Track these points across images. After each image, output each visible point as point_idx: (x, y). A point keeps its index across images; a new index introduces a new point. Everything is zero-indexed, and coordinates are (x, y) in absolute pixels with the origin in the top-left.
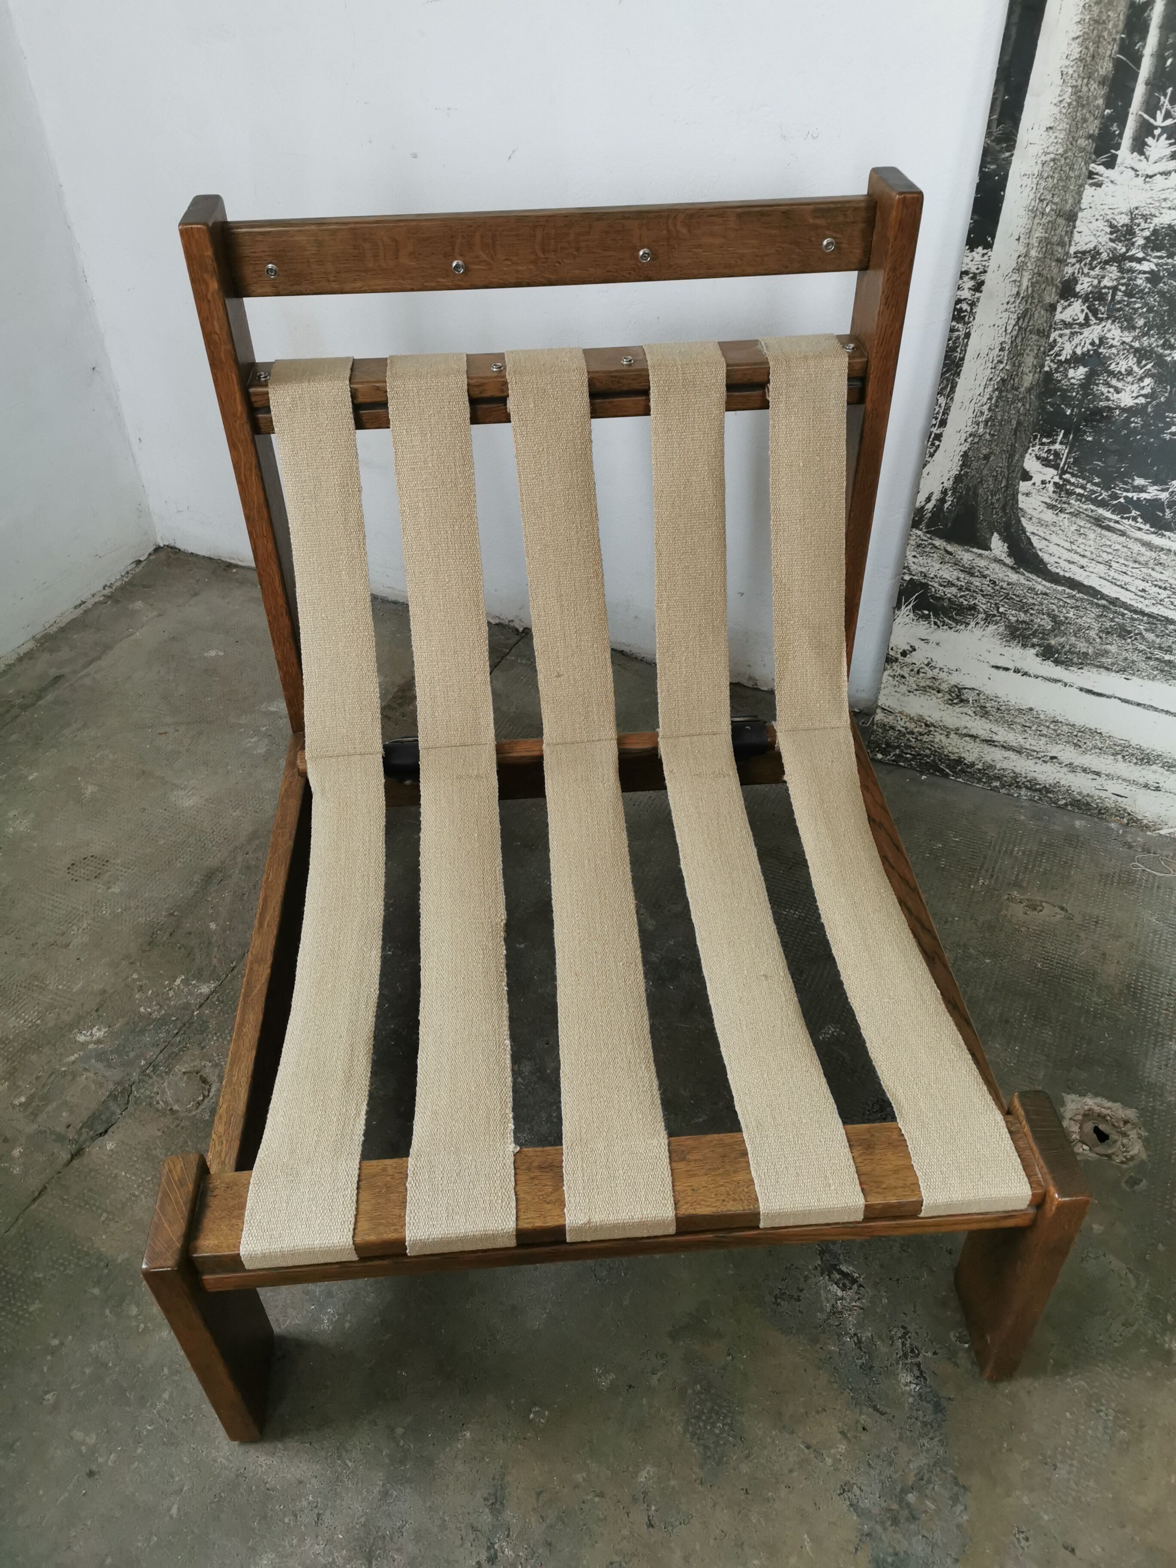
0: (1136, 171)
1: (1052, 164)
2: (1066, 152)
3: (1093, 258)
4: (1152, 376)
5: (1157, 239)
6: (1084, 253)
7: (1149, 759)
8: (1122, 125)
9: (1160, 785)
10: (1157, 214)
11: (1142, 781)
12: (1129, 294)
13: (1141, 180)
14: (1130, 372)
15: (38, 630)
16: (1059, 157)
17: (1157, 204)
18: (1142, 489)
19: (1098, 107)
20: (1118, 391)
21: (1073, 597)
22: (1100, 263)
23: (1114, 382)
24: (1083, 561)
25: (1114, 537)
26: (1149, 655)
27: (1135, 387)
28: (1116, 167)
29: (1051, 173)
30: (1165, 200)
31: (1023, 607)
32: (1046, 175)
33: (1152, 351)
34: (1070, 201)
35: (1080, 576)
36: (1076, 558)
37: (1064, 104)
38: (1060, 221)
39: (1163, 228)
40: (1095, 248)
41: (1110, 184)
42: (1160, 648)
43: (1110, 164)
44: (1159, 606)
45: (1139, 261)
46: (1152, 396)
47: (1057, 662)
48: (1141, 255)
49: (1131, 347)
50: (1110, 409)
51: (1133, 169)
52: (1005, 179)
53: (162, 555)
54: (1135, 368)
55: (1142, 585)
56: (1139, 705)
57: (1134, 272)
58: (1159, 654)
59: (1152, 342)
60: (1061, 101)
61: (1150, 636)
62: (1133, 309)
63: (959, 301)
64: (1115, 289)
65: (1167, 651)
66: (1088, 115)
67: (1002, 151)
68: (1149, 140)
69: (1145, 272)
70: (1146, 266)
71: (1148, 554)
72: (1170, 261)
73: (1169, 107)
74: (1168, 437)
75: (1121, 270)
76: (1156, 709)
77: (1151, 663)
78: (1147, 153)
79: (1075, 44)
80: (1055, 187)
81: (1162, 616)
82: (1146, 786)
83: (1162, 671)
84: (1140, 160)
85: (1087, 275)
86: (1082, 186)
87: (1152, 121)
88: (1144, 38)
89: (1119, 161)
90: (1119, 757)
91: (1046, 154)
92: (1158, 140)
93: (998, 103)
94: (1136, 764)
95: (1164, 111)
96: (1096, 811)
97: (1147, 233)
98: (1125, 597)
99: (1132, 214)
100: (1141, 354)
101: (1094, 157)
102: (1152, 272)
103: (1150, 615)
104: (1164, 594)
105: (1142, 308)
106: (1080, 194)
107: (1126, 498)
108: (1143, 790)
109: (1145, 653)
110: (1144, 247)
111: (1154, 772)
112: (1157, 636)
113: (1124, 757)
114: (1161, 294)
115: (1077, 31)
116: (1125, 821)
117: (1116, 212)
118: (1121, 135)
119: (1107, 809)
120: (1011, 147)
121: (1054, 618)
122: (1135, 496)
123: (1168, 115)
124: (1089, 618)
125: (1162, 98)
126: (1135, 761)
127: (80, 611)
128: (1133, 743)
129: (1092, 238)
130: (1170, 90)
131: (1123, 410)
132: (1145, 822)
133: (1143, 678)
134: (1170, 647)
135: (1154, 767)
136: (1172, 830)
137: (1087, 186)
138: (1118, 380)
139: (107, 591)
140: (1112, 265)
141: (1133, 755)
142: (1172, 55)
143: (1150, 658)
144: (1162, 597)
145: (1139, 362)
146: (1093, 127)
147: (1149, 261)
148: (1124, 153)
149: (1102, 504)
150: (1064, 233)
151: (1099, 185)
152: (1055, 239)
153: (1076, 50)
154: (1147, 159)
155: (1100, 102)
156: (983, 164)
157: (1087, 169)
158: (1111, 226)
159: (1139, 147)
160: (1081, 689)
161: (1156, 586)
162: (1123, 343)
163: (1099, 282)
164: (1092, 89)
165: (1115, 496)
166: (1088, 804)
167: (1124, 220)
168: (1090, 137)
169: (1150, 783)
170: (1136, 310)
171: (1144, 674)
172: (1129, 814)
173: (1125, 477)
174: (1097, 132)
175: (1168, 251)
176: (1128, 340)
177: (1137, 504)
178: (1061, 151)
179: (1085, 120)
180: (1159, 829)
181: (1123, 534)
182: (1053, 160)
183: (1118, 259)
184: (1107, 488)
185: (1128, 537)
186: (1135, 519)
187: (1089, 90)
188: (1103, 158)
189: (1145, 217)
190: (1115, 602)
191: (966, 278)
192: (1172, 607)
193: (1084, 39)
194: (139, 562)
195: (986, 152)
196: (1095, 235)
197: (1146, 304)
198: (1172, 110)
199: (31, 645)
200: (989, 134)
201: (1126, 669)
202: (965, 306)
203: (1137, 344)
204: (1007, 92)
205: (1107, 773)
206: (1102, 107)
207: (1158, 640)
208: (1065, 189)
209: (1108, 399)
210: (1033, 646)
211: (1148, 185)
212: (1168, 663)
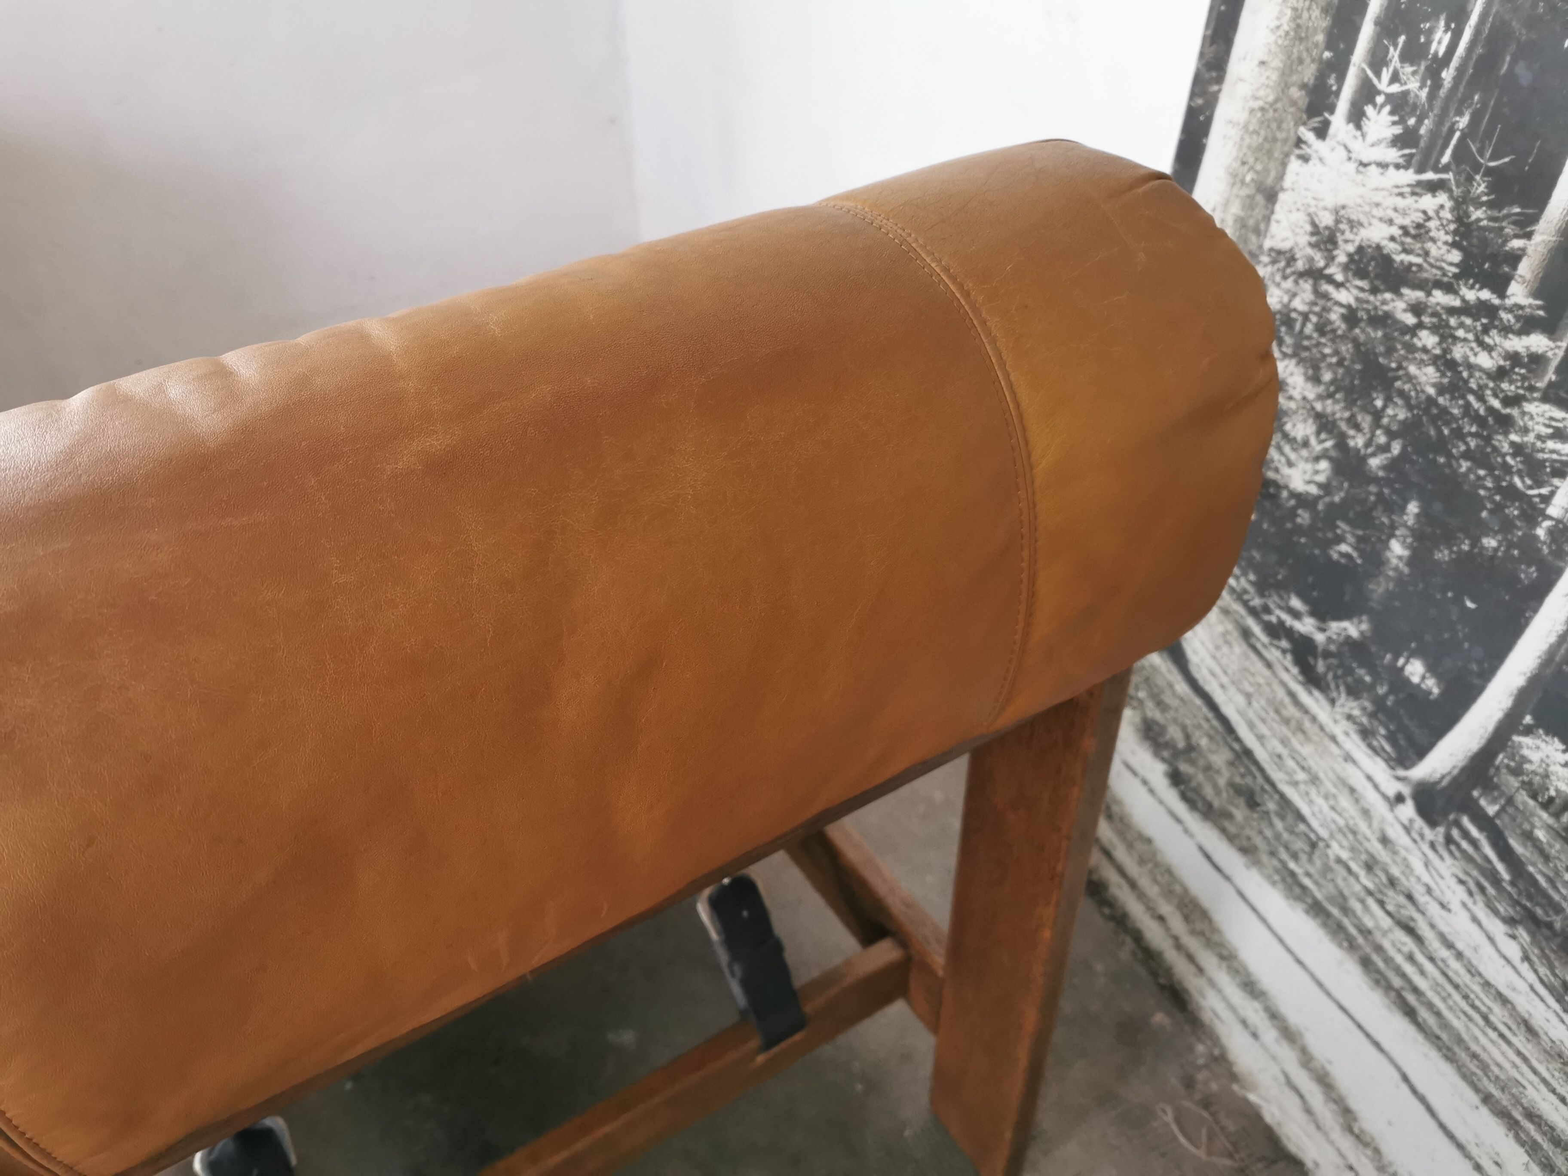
0: (1349, 151)
1: (1259, 114)
2: (1276, 100)
3: (1288, 265)
4: (1330, 459)
5: (1360, 261)
6: (1279, 252)
7: (1253, 989)
8: (1341, 80)
10: (1366, 224)
11: (1242, 1012)
12: (1321, 329)
13: (1352, 166)
14: (1306, 444)
16: (1267, 106)
17: (1367, 208)
18: (1296, 615)
19: (1316, 45)
20: (1290, 464)
21: (1208, 720)
22: (1293, 273)
23: (1287, 449)
24: (1225, 680)
25: (1259, 666)
26: (1274, 849)
27: (1309, 467)
28: (1328, 139)
29: (1257, 128)
30: (1377, 205)
31: (1161, 704)
32: (1251, 128)
33: (1334, 423)
34: (1273, 174)
35: (1219, 697)
36: (1218, 671)
37: (1281, 32)
38: (1260, 199)
39: (1370, 246)
40: (1291, 250)
41: (1317, 161)
42: (1287, 848)
43: (1322, 132)
44: (1293, 789)
45: (1338, 285)
46: (1325, 487)
47: (1184, 797)
48: (1339, 278)
49: (1313, 408)
50: (1278, 486)
51: (1346, 147)
52: (1209, 120)
54: (1313, 441)
55: (1280, 749)
57: (1329, 299)
58: (1284, 855)
59: (1334, 408)
60: (1278, 27)
61: (1279, 824)
62: (1321, 353)
64: (1306, 316)
65: (1292, 856)
66: (1305, 55)
67: (1211, 82)
68: (1369, 110)
69: (1341, 305)
70: (1345, 296)
71: (1291, 711)
72: (1372, 298)
73: (1398, 65)
74: (1335, 556)
75: (1316, 292)
76: (1270, 928)
77: (1275, 862)
78: (1365, 128)
80: (1259, 148)
81: (1294, 804)
82: (1245, 1024)
83: (1284, 880)
84: (1355, 137)
85: (1278, 285)
86: (1287, 155)
87: (1375, 81)
89: (1332, 130)
90: (1224, 965)
91: (1256, 98)
92: (1379, 112)
93: (1215, 14)
94: (1239, 986)
95: (1391, 69)
97: (1351, 248)
98: (1261, 754)
99: (1337, 213)
100: (1324, 424)
101: (1305, 117)
102: (1349, 307)
103: (1282, 796)
104: (1301, 776)
105: (1332, 356)
106: (1284, 165)
107: (1279, 618)
108: (1241, 1027)
109: (1271, 845)
110: (1346, 268)
112: (1286, 829)
113: (1228, 967)
114: (1355, 341)
116: (1216, 1052)
117: (1321, 204)
118: (1338, 93)
120: (1220, 80)
121: (1188, 737)
122: (1289, 620)
123: (1395, 78)
124: (1220, 758)
125: (1392, 49)
126: (1238, 980)
128: (1241, 956)
129: (1289, 234)
130: (1402, 39)
131: (1293, 495)
132: (1235, 1069)
133: (1264, 876)
134: (1297, 853)
135: (1256, 1004)
137: (1293, 158)
138: (1294, 450)
140: (1306, 281)
141: (1238, 971)
143: (1273, 854)
145: (1318, 433)
146: (1309, 73)
147: (1347, 289)
148: (1339, 120)
149: (1253, 612)
150: (1260, 217)
151: (1305, 159)
152: (1251, 222)
154: (1363, 136)
155: (1320, 38)
157: (1296, 132)
158: (1314, 224)
159: (1356, 117)
160: (1201, 849)
161: (1293, 758)
162: (1304, 398)
163: (1290, 301)
164: (1313, 17)
165: (1267, 610)
167: (1326, 220)
168: (1303, 86)
169: (1249, 1022)
170: (1325, 356)
171: (1265, 871)
172: (1222, 1047)
173: (1282, 588)
174: (1312, 82)
175: (1371, 282)
176: (1311, 396)
177: (1290, 633)
178: (1271, 98)
179: (1301, 61)
181: (1269, 665)
182: (1262, 109)
183: (1315, 275)
184: (1261, 593)
185: (1274, 673)
186: (1284, 651)
187: (1310, 18)
188: (1315, 122)
189: (1354, 225)
190: (1248, 753)
196: (1293, 231)
197: (1336, 353)
198: (1401, 71)
201: (1247, 850)
203: (1319, 406)
205: (1209, 976)
206: (1322, 45)
207: (1285, 835)
208: (1270, 152)
209: (1277, 470)
210: (1164, 760)
211: (1360, 177)
212: (1293, 874)
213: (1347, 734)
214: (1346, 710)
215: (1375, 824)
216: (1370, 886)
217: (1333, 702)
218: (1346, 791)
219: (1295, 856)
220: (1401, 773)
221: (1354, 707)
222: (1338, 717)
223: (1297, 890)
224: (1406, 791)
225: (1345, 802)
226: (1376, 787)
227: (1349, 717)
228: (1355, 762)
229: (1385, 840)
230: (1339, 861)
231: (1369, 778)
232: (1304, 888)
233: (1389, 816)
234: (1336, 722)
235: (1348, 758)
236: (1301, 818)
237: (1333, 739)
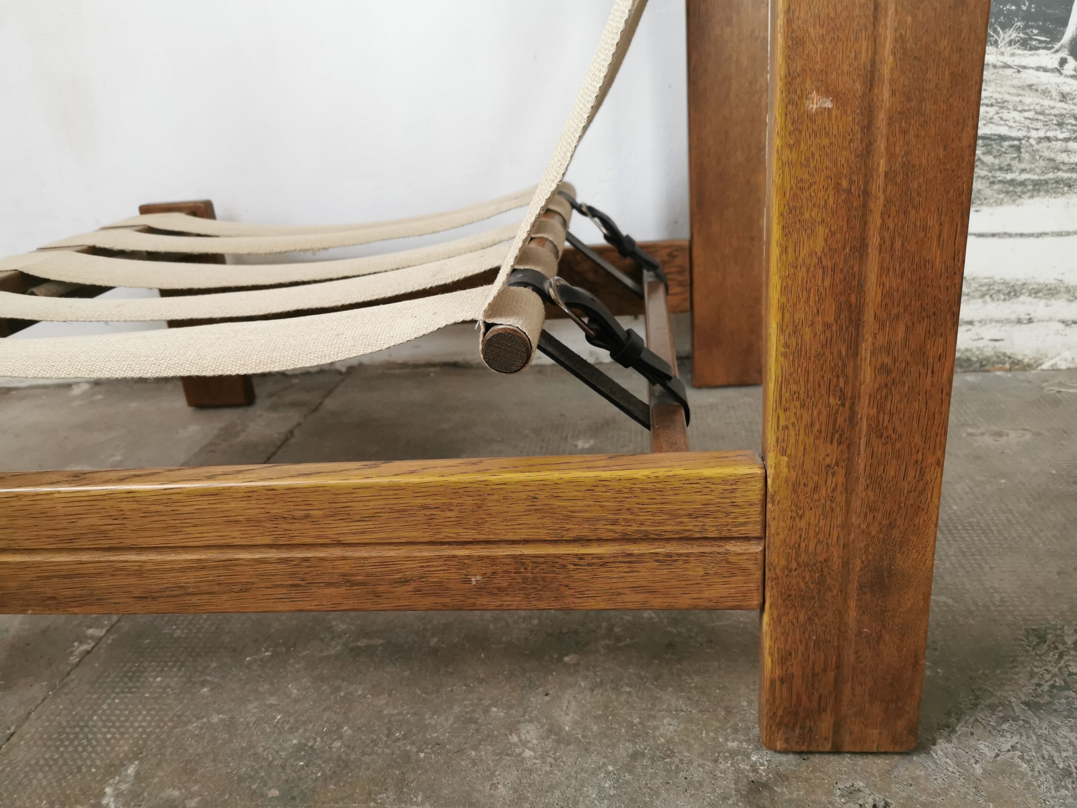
7: (1015, 291)
9: (1032, 316)
11: (1013, 317)
26: (992, 179)
42: (1001, 169)
44: (991, 125)
56: (993, 235)
58: (1001, 176)
61: (989, 159)
65: (1007, 170)
76: (1010, 235)
77: (996, 187)
81: (995, 135)
82: (1019, 321)
83: (1007, 192)
90: (987, 298)
94: (1004, 300)
96: (978, 365)
108: (1017, 327)
109: (988, 179)
111: (1023, 303)
112: (995, 157)
113: (991, 296)
116: (1007, 366)
119: (988, 359)
126: (1002, 297)
128: (997, 278)
132: (1026, 361)
133: (991, 206)
134: (1009, 165)
135: (1022, 298)
141: (999, 291)
143: (993, 183)
144: (991, 114)
166: (968, 360)
169: (1022, 316)
171: (991, 201)
172: (1010, 358)
180: (1041, 364)
192: (1002, 122)
205: (979, 319)
207: (997, 161)
212: (1012, 182)
213: (1013, 55)
214: (1007, 40)
215: (1054, 93)
216: (1066, 135)
217: (996, 43)
218: (1027, 92)
219: (1009, 169)
220: (1057, 46)
221: (1012, 34)
222: (1003, 50)
223: (1019, 189)
224: (1064, 54)
225: (1030, 99)
226: (1045, 70)
227: (1010, 43)
228: (1025, 67)
229: (1064, 97)
230: (1040, 140)
231: (1038, 69)
232: (1023, 183)
233: (1061, 79)
234: (1002, 54)
235: (1021, 68)
236: (1003, 138)
237: (1006, 66)
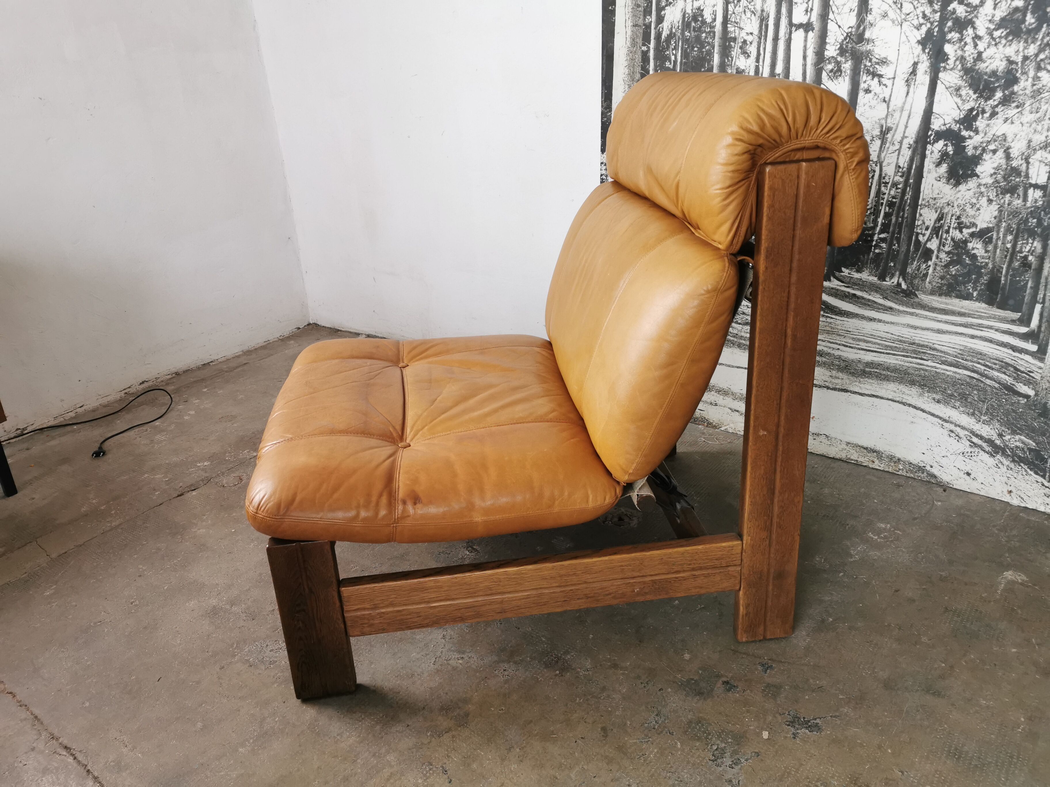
9: (717, 402)
15: (245, 348)
53: (310, 327)
63: (601, 175)
67: (607, 113)
79: (626, 69)
82: (711, 404)
88: (649, 64)
111: (713, 395)
115: (626, 63)
116: (706, 424)
119: (697, 418)
127: (266, 343)
132: (714, 424)
135: (713, 393)
136: (726, 427)
139: (281, 337)
142: (660, 69)
153: (627, 71)
156: (602, 119)
169: (713, 401)
172: (707, 420)
180: (721, 427)
191: (603, 165)
193: (629, 66)
194: (299, 328)
195: (603, 113)
199: (241, 353)
200: (602, 106)
202: (604, 177)
204: (606, 89)
